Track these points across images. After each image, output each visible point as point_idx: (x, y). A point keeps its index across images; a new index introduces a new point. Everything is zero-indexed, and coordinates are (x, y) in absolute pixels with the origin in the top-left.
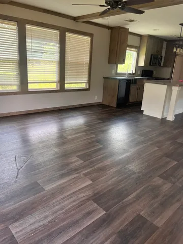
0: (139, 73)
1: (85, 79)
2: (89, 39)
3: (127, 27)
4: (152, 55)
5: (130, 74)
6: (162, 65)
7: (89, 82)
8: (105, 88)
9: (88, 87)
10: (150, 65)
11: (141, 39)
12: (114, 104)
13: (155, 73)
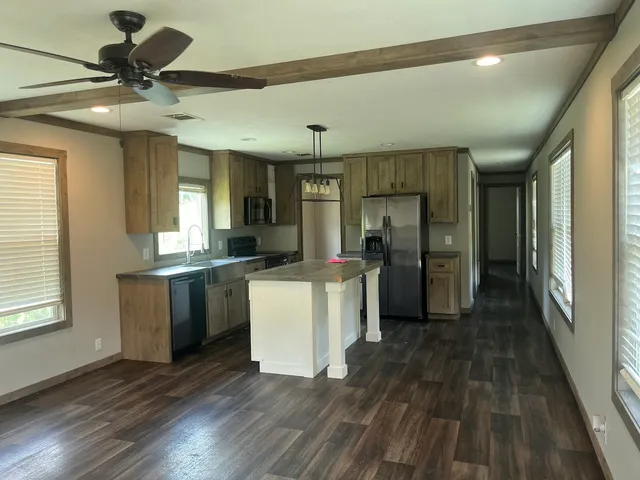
0: (220, 248)
1: (52, 291)
2: (50, 165)
3: (172, 132)
4: (246, 200)
5: (197, 253)
6: (274, 221)
7: (67, 298)
8: (126, 308)
9: (63, 318)
10: (246, 223)
11: (211, 161)
12: (164, 355)
13: (259, 242)
